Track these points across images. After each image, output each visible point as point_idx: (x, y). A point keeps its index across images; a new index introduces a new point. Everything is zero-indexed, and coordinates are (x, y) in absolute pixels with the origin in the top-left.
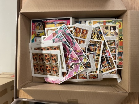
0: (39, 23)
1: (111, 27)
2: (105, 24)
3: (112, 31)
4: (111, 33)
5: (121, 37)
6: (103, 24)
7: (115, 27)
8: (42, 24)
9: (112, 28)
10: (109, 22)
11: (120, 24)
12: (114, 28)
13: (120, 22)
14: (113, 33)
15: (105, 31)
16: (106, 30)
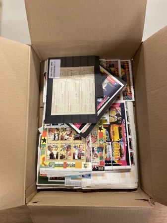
0: (121, 114)
1: (57, 158)
2: (65, 163)
3: (55, 153)
4: (57, 150)
5: (44, 143)
6: (68, 163)
7: (50, 159)
8: (119, 120)
9: (55, 156)
10: (59, 166)
11: (43, 163)
12: (52, 156)
13: (43, 165)
14: (54, 148)
15: (66, 152)
16: (64, 154)
